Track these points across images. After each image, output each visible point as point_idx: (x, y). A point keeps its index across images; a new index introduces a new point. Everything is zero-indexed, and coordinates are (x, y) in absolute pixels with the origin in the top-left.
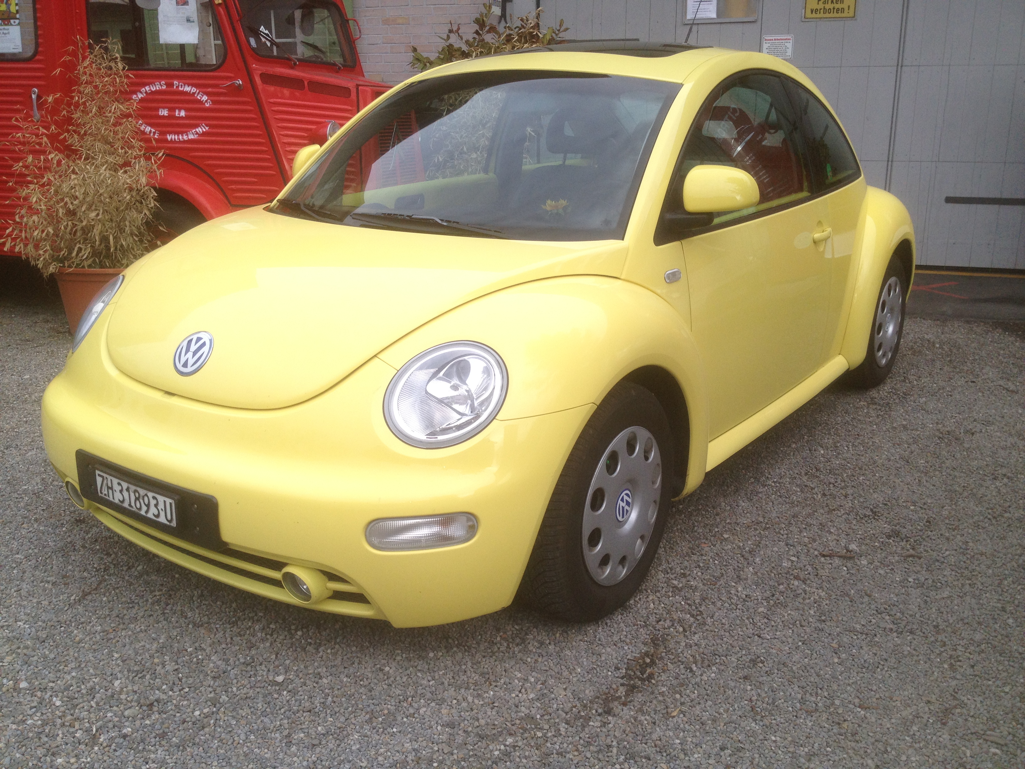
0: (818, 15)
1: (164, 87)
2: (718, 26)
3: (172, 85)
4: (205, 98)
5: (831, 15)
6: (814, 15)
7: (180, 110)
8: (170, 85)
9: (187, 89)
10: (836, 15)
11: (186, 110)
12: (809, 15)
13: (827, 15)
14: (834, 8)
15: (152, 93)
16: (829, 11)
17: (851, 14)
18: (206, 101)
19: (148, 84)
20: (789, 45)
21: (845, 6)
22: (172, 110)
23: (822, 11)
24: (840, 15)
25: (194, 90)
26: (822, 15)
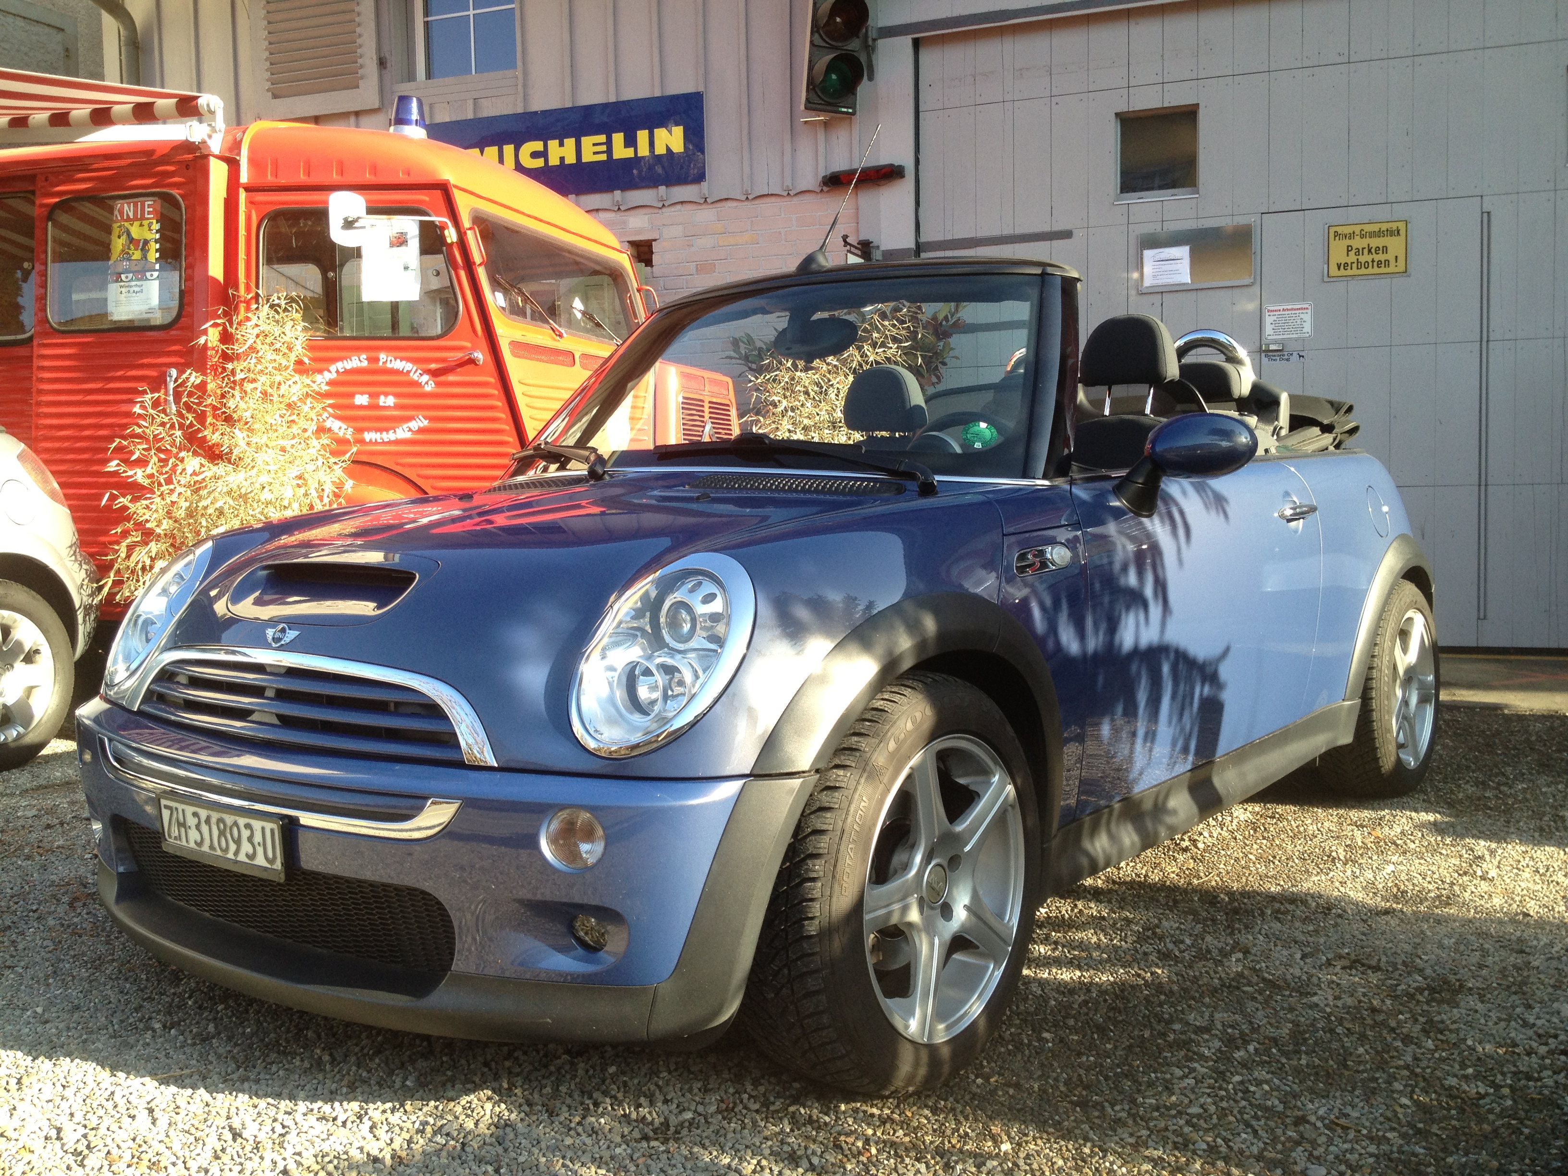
0: (1349, 272)
1: (365, 364)
2: (1195, 293)
3: (377, 360)
4: (425, 378)
5: (1370, 271)
6: (1342, 272)
7: (386, 394)
8: (374, 360)
9: (399, 365)
10: (1376, 270)
11: (396, 395)
12: (1334, 271)
13: (1363, 271)
14: (1373, 261)
15: (347, 372)
16: (1366, 265)
17: (1402, 269)
18: (427, 383)
19: (341, 359)
20: (1307, 317)
21: (1390, 256)
22: (374, 396)
23: (1355, 266)
24: (1383, 270)
25: (408, 366)
26: (1355, 271)
